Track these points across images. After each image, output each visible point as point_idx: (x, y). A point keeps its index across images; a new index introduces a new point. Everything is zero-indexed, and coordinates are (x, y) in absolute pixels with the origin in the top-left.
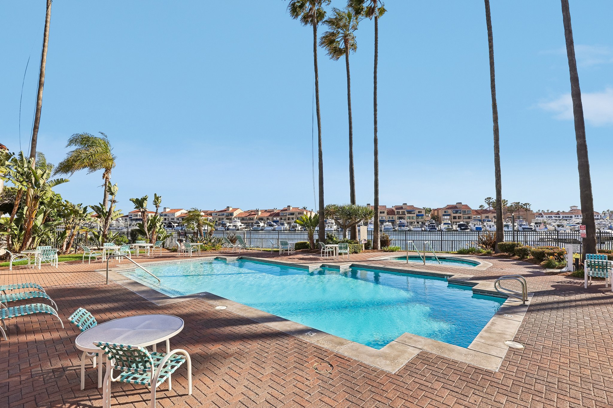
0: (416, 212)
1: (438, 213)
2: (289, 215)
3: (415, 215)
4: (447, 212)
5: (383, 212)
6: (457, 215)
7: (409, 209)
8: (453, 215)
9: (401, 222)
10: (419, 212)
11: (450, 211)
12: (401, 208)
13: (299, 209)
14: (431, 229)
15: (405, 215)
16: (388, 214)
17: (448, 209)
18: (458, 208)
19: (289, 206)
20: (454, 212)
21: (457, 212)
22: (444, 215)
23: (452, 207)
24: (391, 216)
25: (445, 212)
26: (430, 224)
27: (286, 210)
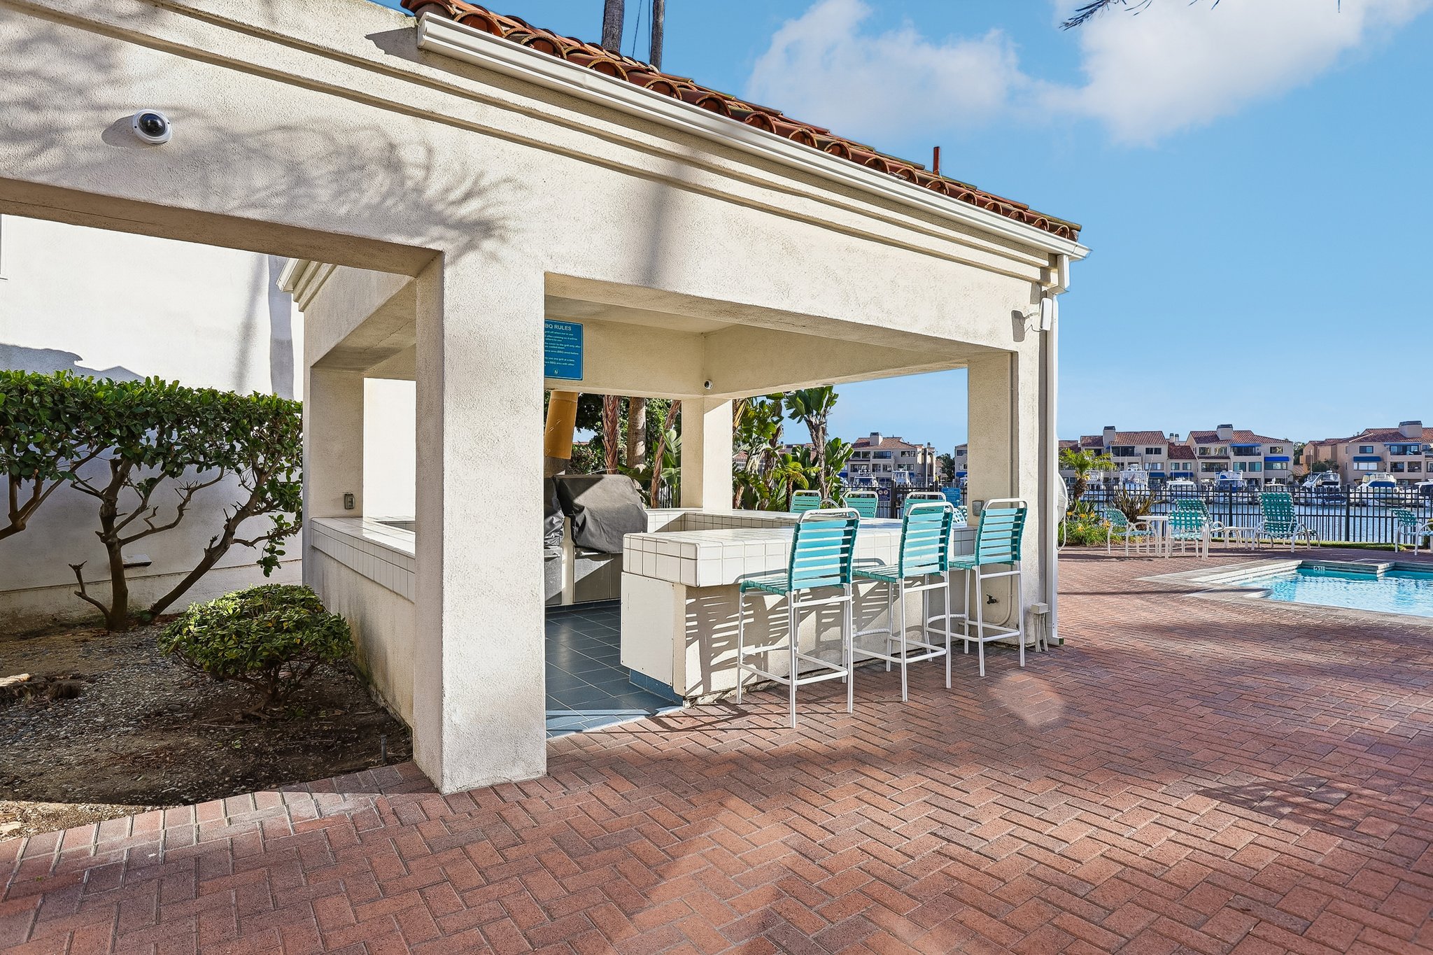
0: (1265, 449)
1: (1334, 453)
2: (875, 457)
3: (1261, 459)
4: (1369, 450)
5: (1158, 451)
6: (1406, 459)
7: (1241, 443)
8: (1391, 459)
9: (1223, 477)
10: (1273, 450)
11: (1378, 448)
12: (1213, 438)
13: (901, 440)
14: (1328, 499)
15: (1228, 458)
16: (1171, 456)
17: (1373, 439)
18: (1406, 438)
19: (876, 434)
20: (1395, 449)
21: (1404, 450)
22: (1357, 459)
23: (1385, 436)
24: (1181, 462)
25: (1363, 450)
26: (1324, 483)
27: (867, 444)
